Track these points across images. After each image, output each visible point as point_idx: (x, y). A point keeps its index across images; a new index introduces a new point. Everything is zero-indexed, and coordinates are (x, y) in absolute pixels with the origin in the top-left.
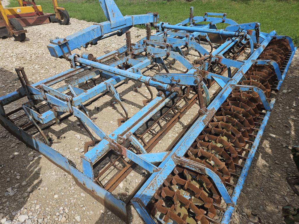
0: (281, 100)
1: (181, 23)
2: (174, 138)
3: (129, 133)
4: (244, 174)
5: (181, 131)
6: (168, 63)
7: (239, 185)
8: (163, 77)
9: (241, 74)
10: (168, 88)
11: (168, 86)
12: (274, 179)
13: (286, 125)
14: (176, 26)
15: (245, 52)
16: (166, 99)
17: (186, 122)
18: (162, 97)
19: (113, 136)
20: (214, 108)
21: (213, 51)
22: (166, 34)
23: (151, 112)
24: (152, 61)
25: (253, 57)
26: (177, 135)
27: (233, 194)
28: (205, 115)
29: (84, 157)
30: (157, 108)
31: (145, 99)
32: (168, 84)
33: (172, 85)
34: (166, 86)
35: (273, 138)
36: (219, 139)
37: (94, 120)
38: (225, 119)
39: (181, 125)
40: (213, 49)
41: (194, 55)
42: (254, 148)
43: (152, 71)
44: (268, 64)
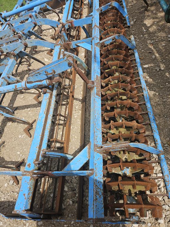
0: (134, 32)
1: (18, 5)
2: (80, 116)
3: (43, 151)
4: (153, 119)
5: (81, 106)
6: (32, 50)
7: (155, 131)
8: (36, 75)
9: (97, 28)
10: (48, 83)
11: (47, 81)
12: (167, 102)
13: (149, 51)
14: (15, 11)
15: (85, 5)
16: (53, 92)
17: (80, 96)
18: (49, 92)
19: (30, 167)
20: (97, 76)
21: (60, 16)
22: (10, 25)
23: (49, 115)
24: (16, 58)
25: (95, 6)
26: (80, 112)
27: (156, 142)
28: (95, 88)
29: (16, 211)
30: (51, 107)
31: (35, 95)
32: (46, 79)
33: (50, 78)
34: (45, 82)
35: (147, 68)
36: (118, 103)
37: (3, 145)
38: (111, 79)
39: (78, 101)
40: (59, 14)
41: (47, 28)
42: (145, 90)
43: (23, 65)
44: (111, 7)
